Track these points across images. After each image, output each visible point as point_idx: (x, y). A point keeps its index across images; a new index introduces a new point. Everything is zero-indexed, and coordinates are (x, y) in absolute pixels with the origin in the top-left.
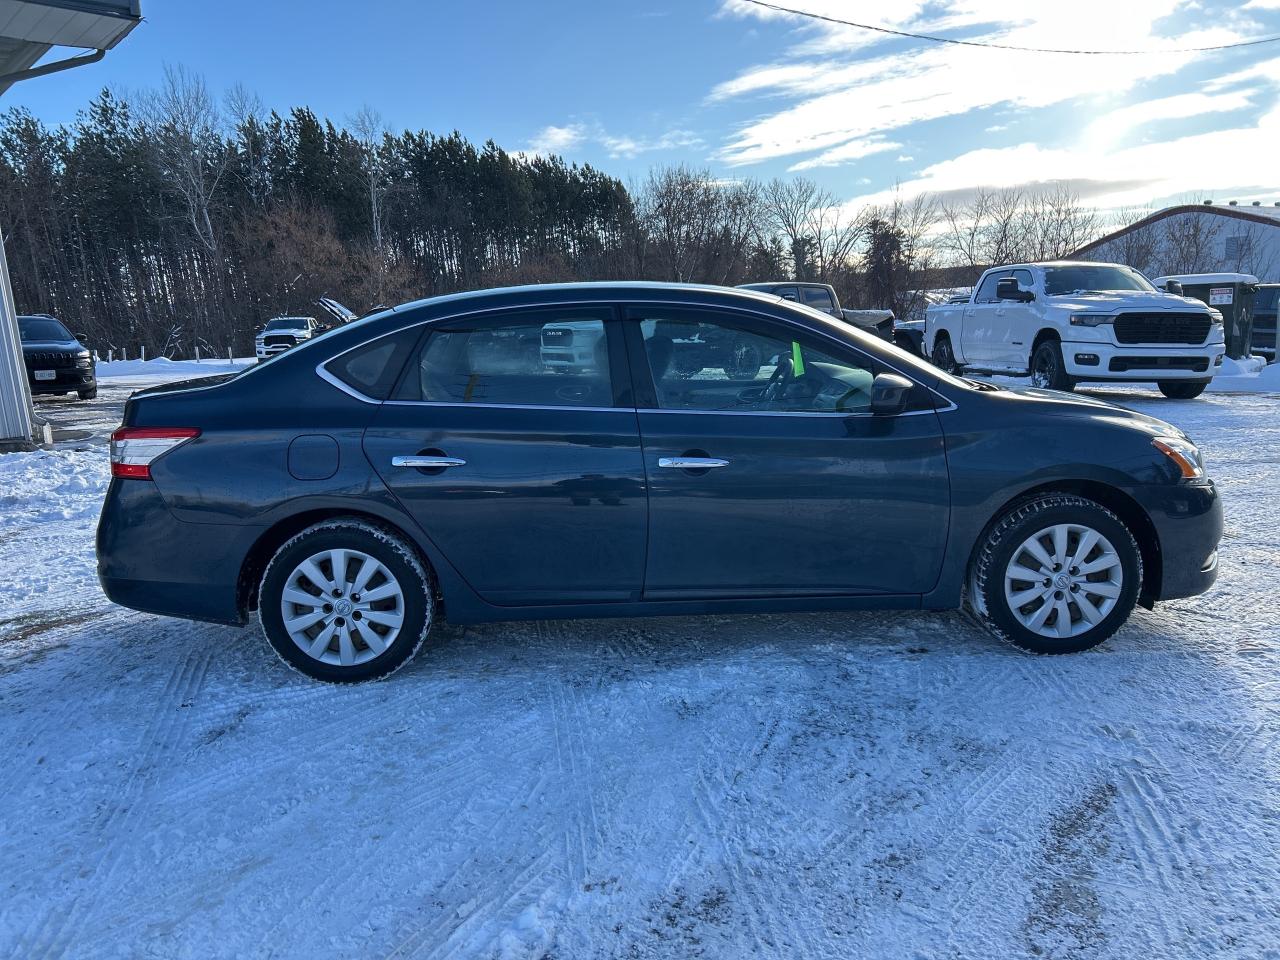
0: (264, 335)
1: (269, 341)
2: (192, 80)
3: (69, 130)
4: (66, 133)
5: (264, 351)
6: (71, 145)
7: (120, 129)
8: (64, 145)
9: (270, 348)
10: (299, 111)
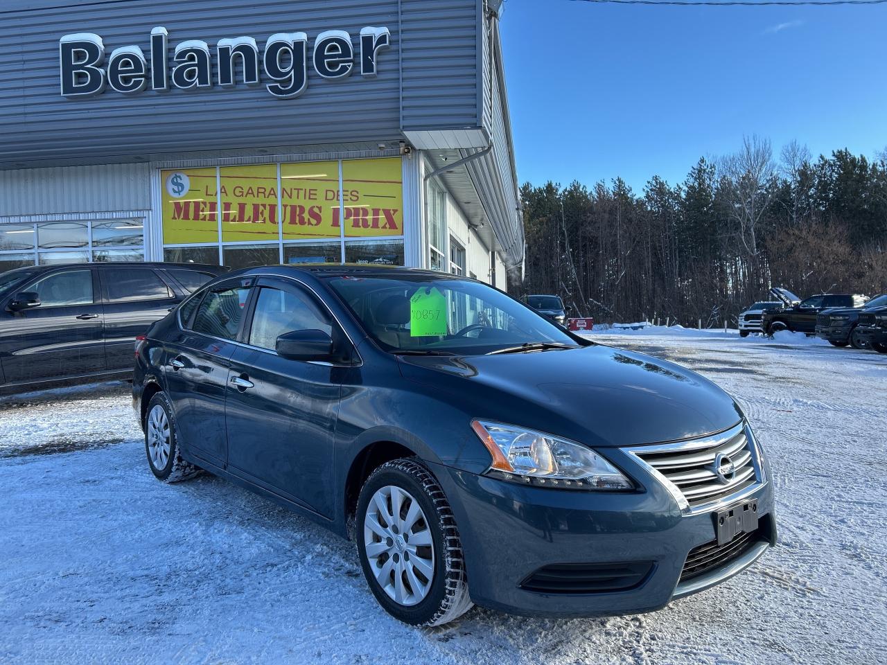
0: (745, 314)
1: (748, 318)
2: (761, 142)
3: (681, 186)
4: (680, 188)
5: (743, 324)
6: (683, 195)
7: (707, 182)
8: (679, 195)
9: (748, 323)
10: (839, 152)
